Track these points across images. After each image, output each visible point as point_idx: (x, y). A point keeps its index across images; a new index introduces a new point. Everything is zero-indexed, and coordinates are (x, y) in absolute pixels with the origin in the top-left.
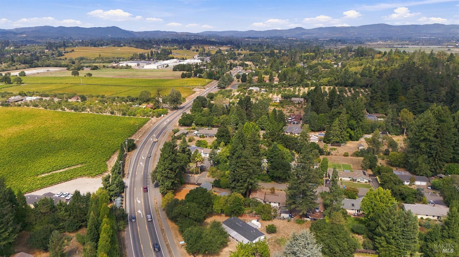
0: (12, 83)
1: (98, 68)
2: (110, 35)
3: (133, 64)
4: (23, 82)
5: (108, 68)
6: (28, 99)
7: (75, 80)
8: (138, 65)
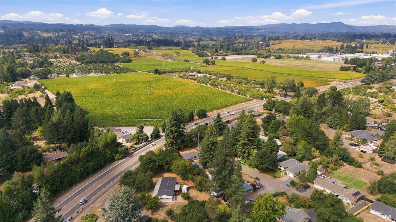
0: (210, 64)
1: (281, 57)
2: (332, 30)
3: (313, 56)
4: (215, 64)
5: (291, 58)
6: (199, 75)
7: (253, 65)
8: (319, 57)
